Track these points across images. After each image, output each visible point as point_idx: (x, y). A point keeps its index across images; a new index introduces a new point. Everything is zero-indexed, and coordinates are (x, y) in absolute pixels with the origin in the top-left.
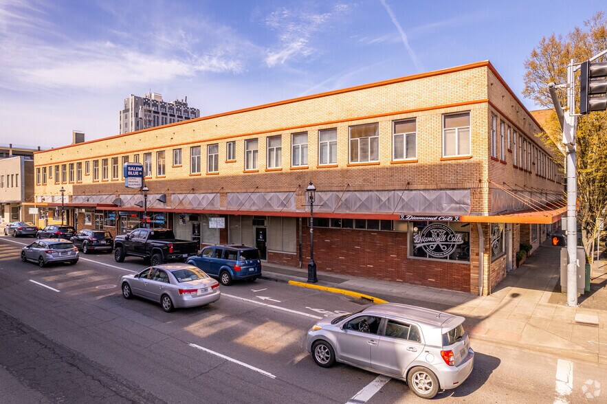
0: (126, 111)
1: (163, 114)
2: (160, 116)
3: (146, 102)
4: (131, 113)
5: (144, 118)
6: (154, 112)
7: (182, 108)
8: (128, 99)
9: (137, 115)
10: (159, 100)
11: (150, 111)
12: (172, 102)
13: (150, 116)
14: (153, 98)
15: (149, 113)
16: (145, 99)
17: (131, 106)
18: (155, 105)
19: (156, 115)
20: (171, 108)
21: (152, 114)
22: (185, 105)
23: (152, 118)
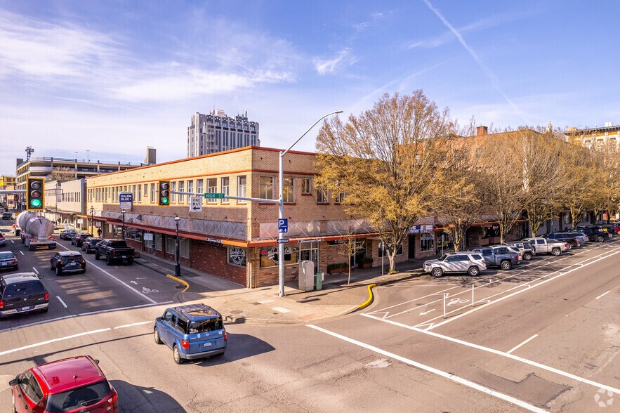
0: (193, 127)
1: (224, 128)
2: (222, 131)
3: (209, 118)
4: (196, 129)
5: (207, 133)
6: (217, 127)
7: (243, 123)
8: (194, 116)
9: (201, 130)
10: (222, 116)
11: (213, 127)
12: (233, 118)
13: (213, 131)
14: (216, 114)
15: (211, 129)
16: (208, 116)
17: (196, 123)
18: (217, 121)
19: (218, 130)
20: (232, 123)
21: (215, 130)
22: (246, 119)
23: (214, 133)
